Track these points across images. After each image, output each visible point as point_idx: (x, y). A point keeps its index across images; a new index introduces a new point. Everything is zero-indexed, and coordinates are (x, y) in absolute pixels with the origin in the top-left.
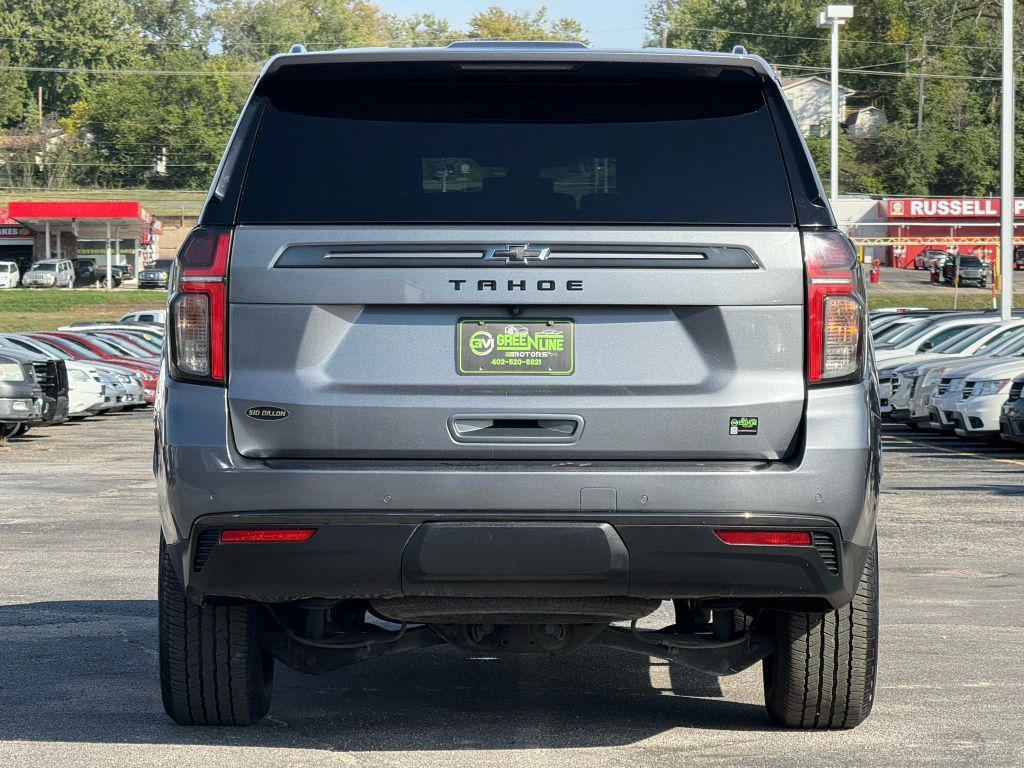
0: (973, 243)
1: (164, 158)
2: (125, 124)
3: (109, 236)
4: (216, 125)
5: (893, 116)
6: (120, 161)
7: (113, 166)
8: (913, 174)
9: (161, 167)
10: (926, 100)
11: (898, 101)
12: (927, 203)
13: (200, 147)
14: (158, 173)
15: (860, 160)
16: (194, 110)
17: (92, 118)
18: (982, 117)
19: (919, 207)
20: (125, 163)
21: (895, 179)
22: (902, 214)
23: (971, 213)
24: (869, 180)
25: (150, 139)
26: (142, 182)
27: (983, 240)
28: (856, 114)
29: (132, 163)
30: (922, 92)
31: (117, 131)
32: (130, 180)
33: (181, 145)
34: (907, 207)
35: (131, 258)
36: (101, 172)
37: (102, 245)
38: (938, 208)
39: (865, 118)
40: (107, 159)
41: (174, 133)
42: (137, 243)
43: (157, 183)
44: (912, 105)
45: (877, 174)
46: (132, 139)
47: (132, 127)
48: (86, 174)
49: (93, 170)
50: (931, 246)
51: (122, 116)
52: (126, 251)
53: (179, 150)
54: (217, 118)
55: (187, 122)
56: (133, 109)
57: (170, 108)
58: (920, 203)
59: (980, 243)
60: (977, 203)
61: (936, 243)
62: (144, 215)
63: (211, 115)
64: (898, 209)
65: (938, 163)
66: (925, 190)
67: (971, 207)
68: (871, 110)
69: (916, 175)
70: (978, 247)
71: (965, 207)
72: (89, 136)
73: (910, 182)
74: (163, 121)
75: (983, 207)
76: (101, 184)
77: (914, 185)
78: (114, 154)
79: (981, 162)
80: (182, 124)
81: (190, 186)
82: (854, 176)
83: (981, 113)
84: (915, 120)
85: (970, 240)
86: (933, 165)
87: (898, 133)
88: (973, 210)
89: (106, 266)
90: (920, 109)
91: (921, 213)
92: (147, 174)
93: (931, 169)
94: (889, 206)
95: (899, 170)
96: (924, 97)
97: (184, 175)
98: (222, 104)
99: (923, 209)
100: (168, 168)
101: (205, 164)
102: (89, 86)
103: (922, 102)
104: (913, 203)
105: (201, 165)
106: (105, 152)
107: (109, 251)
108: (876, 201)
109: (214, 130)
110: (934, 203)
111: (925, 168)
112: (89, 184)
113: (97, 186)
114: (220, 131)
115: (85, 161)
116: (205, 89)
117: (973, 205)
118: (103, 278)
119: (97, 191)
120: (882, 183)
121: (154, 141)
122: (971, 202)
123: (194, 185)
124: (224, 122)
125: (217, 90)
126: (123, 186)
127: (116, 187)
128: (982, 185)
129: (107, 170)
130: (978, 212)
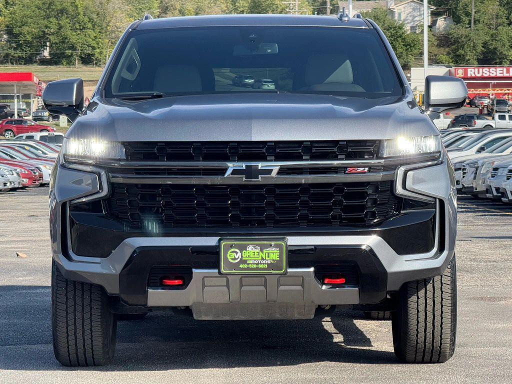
0: (503, 92)
1: (48, 48)
2: (26, 29)
3: (15, 92)
4: (77, 29)
5: (457, 20)
6: (23, 50)
7: (19, 53)
8: (469, 53)
9: (46, 53)
10: (475, 12)
11: (460, 13)
12: (476, 70)
13: (68, 42)
14: (45, 56)
15: (439, 46)
16: (64, 21)
17: (7, 26)
18: (507, 22)
19: (471, 72)
20: (26, 51)
21: (459, 56)
22: (463, 76)
23: (501, 75)
24: (444, 57)
25: (40, 37)
26: (36, 62)
27: (508, 90)
28: (437, 20)
29: (30, 51)
30: (473, 7)
31: (21, 33)
32: (29, 61)
33: (57, 41)
34: (466, 72)
35: (28, 104)
36: (12, 56)
37: (12, 97)
38: (483, 73)
39: (441, 23)
40: (15, 49)
41: (53, 34)
42: (32, 96)
43: (44, 62)
44: (468, 14)
45: (448, 54)
46: (29, 38)
47: (29, 31)
48: (4, 57)
49: (7, 55)
50: (479, 94)
51: (23, 25)
52: (26, 100)
53: (56, 43)
54: (77, 26)
55: (61, 27)
56: (30, 20)
57: (51, 19)
58: (473, 70)
59: (507, 92)
60: (505, 69)
61: (482, 92)
62: (35, 80)
63: (74, 24)
64: (460, 72)
65: (483, 47)
66: (475, 62)
67: (502, 72)
68: (445, 18)
69: (470, 54)
70: (505, 94)
71: (498, 72)
72: (5, 36)
73: (467, 58)
74: (47, 27)
75: (508, 72)
76: (12, 63)
77: (469, 60)
78: (19, 46)
79: (506, 46)
80: (58, 29)
81: (62, 64)
82: (436, 55)
83: (507, 19)
84: (470, 23)
85: (501, 90)
86: (480, 48)
87: (460, 31)
88: (503, 73)
89: (14, 109)
90: (473, 17)
91: (473, 75)
92: (38, 57)
93: (479, 51)
94: (455, 71)
95: (461, 52)
96: (474, 10)
97: (59, 58)
98: (81, 17)
99: (474, 73)
100: (50, 54)
101: (70, 51)
102: (6, 8)
103: (473, 13)
104: (469, 70)
105: (69, 52)
106: (14, 45)
107: (16, 100)
108: (448, 69)
109: (76, 32)
110: (481, 70)
111: (475, 50)
112: (5, 63)
113: (11, 64)
114: (79, 32)
115: (3, 50)
116: (70, 9)
117: (503, 71)
118: (13, 115)
119: (10, 67)
120: (452, 59)
121: (42, 39)
122: (502, 69)
123: (65, 63)
124: (81, 27)
125: (77, 9)
126: (25, 64)
127: (21, 64)
128: (507, 60)
129: (16, 55)
130: (505, 75)
